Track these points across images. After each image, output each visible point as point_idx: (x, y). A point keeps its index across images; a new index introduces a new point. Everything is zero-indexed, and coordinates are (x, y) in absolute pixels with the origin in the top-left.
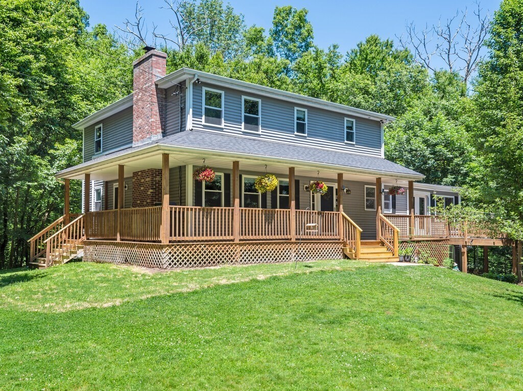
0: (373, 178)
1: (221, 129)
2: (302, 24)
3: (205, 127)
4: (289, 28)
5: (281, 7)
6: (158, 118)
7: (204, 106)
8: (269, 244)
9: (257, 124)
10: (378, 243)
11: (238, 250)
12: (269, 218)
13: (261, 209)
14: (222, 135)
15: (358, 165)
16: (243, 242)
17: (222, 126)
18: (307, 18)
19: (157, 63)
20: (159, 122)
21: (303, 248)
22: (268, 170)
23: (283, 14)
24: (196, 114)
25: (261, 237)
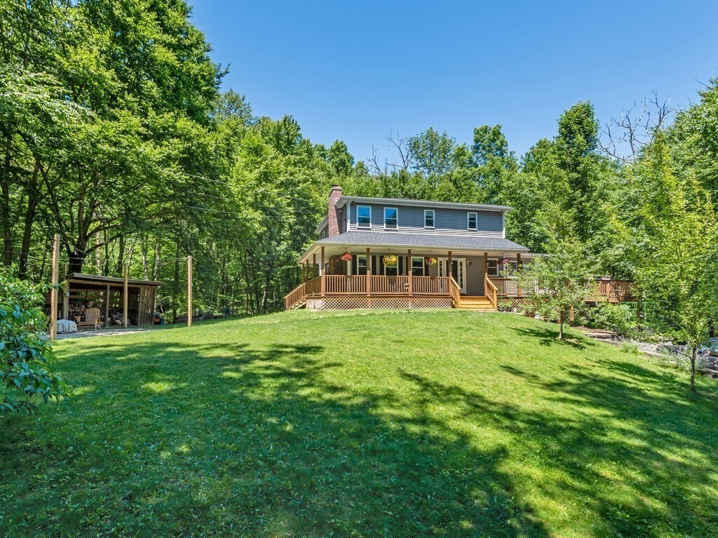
0: (482, 254)
1: (370, 229)
2: (496, 138)
3: (359, 229)
4: (486, 143)
5: (478, 128)
6: (337, 226)
7: (358, 216)
8: (391, 297)
9: (396, 224)
10: (485, 298)
11: (370, 300)
12: (392, 282)
13: (385, 276)
14: (370, 233)
15: (475, 245)
16: (372, 296)
17: (370, 227)
18: (502, 131)
19: (336, 194)
20: (337, 228)
21: (417, 301)
22: (391, 252)
23: (480, 133)
24: (353, 222)
25: (386, 293)
